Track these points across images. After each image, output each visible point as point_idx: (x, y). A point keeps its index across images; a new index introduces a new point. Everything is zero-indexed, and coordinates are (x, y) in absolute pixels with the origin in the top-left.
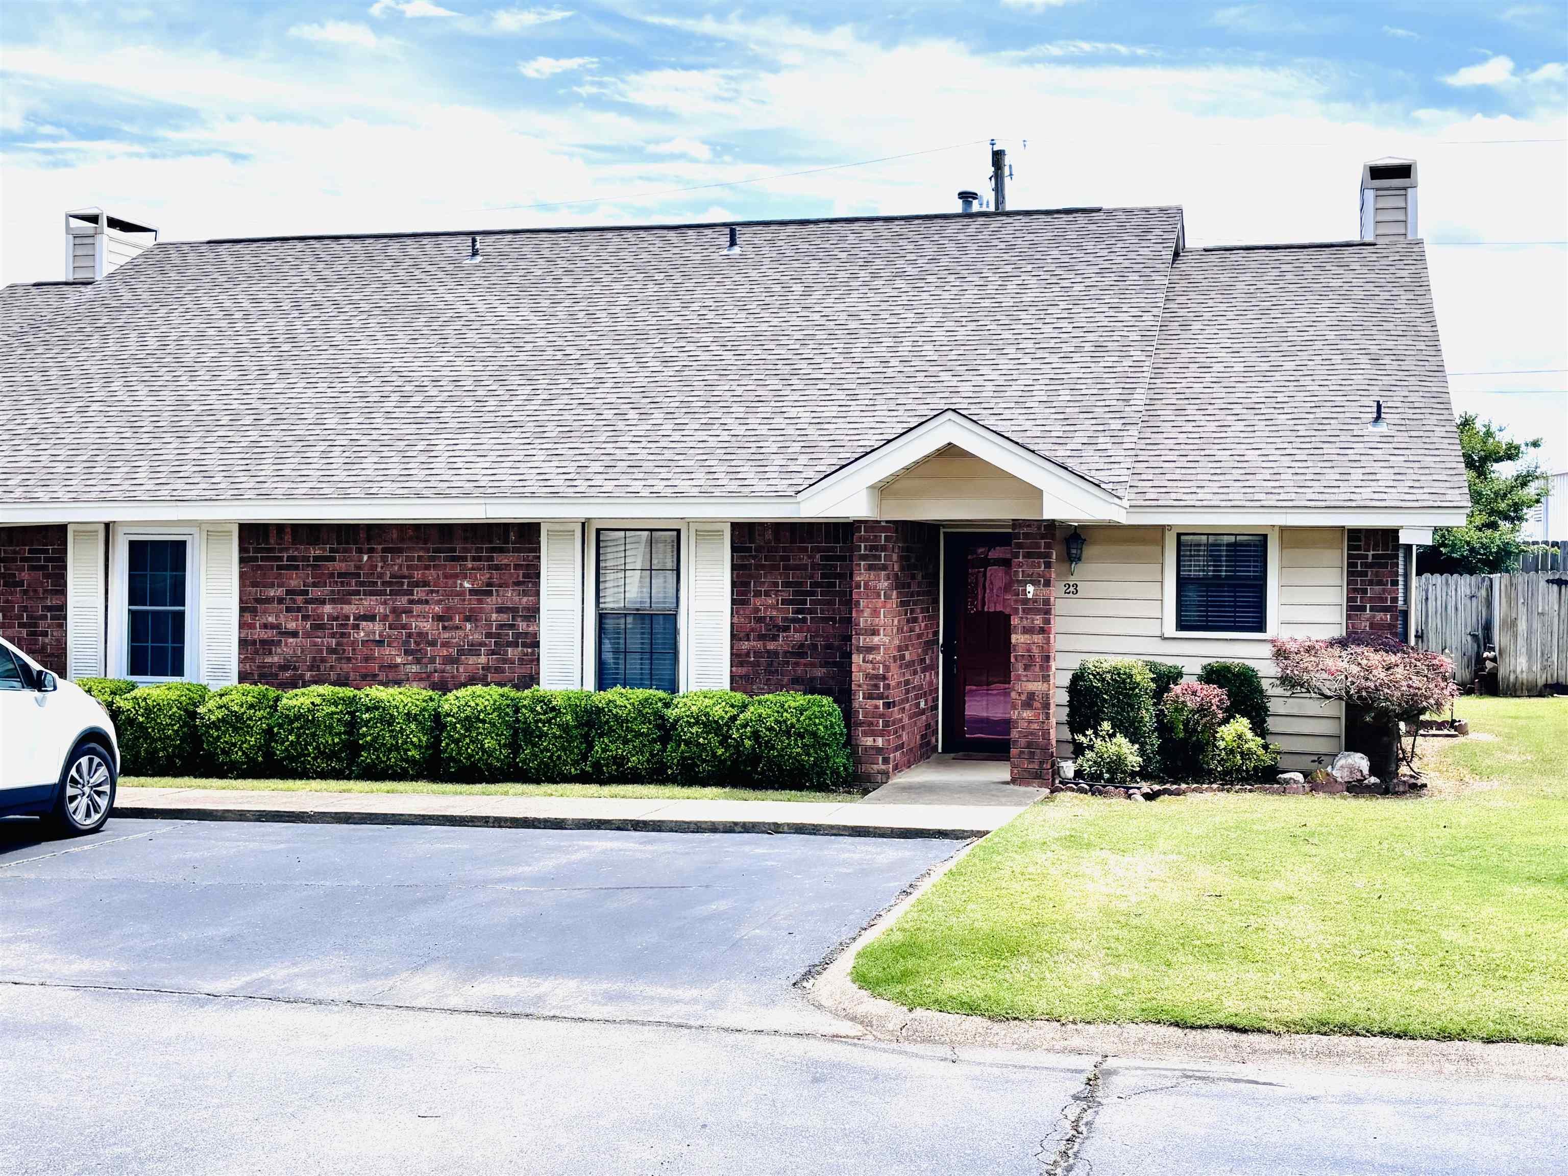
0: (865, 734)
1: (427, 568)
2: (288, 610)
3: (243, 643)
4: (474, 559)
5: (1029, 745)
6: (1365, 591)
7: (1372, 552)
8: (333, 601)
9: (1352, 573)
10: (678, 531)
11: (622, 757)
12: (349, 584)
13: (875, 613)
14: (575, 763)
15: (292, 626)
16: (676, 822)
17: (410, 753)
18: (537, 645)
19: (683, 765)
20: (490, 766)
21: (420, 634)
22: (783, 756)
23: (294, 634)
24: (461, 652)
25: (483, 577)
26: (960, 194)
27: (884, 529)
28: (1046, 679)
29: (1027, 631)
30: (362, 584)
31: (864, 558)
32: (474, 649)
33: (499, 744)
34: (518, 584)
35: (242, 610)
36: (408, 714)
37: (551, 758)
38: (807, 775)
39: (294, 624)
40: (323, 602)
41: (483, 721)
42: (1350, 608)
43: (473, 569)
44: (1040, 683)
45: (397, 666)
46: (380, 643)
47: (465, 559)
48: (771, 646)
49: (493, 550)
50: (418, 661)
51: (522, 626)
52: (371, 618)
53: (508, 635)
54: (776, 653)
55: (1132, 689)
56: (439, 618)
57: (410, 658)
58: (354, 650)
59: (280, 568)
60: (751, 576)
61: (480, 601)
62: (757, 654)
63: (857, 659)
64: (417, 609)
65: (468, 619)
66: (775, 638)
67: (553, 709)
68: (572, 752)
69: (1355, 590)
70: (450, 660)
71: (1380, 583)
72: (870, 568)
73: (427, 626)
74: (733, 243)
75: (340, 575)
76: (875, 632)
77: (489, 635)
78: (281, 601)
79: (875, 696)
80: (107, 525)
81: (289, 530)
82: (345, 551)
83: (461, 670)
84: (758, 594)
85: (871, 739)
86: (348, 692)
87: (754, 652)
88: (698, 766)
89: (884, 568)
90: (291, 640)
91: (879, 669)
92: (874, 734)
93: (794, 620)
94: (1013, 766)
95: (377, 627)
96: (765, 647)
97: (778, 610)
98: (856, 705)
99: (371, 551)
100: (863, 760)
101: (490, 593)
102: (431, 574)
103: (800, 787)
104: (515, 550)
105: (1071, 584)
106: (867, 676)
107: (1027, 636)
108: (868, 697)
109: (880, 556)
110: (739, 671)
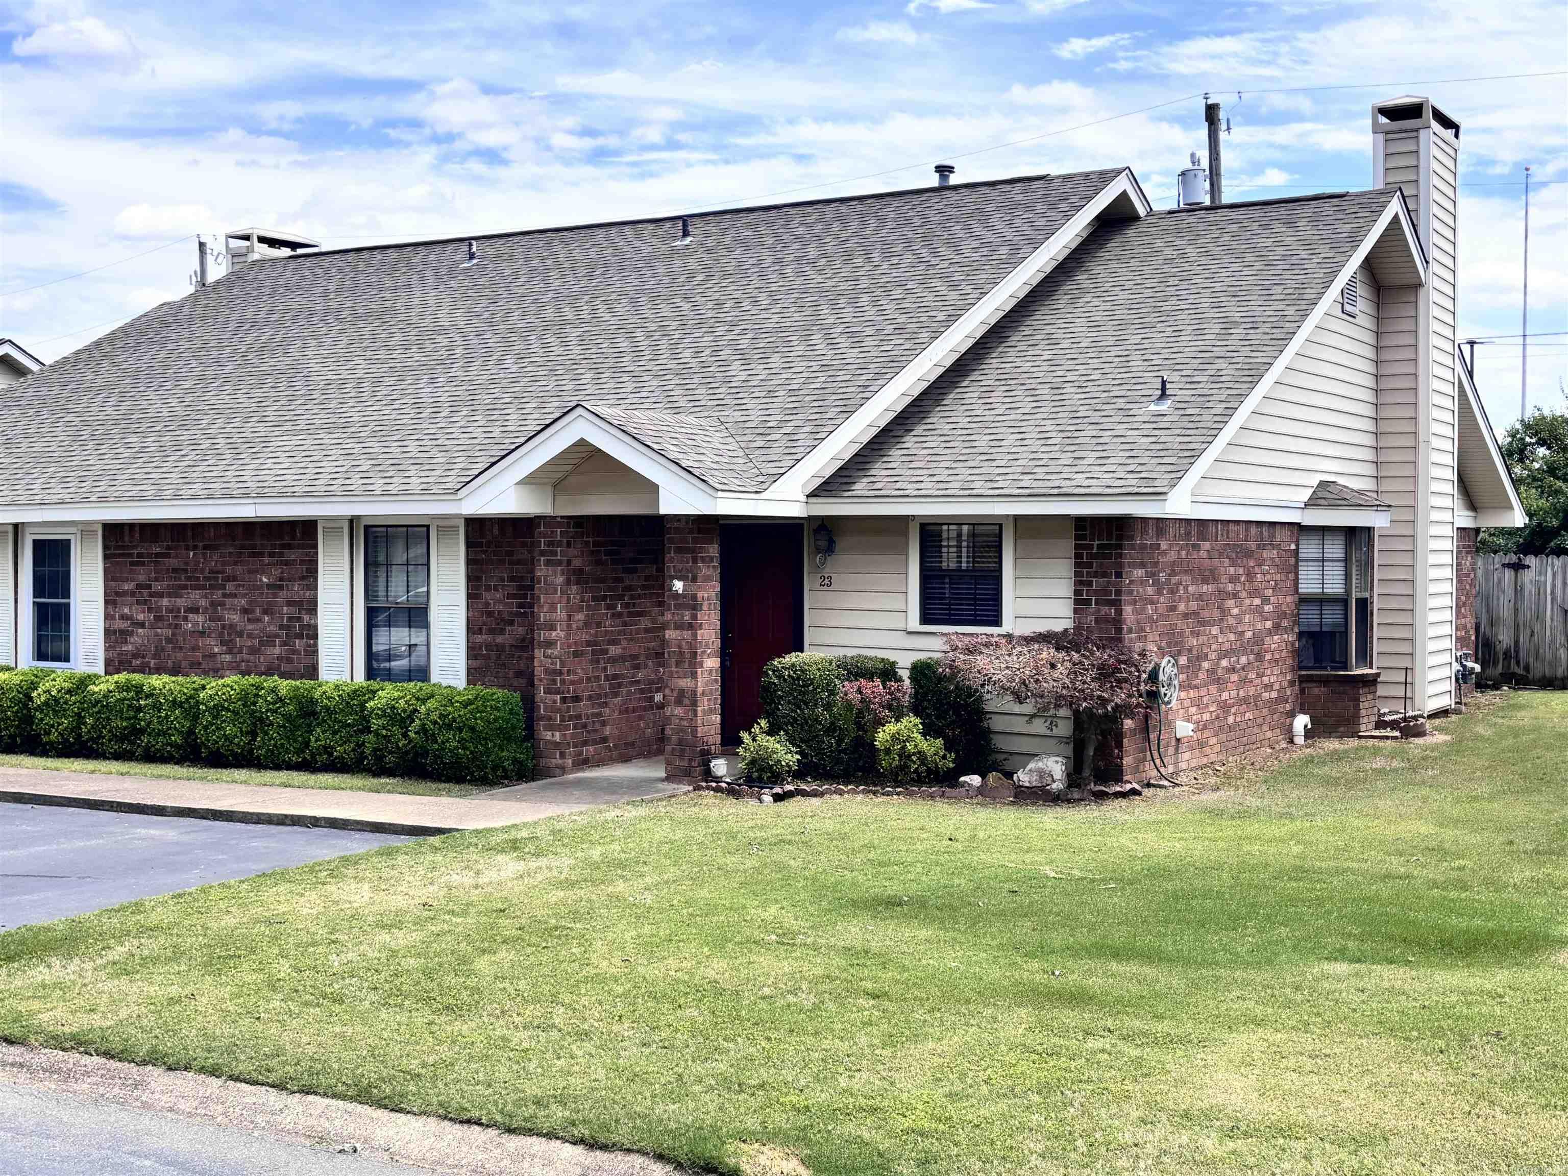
0: (546, 729)
1: (235, 563)
2: (138, 602)
3: (108, 632)
4: (271, 555)
5: (680, 742)
6: (1090, 584)
8: (169, 595)
9: (1077, 565)
10: (428, 527)
12: (180, 579)
13: (553, 609)
15: (141, 617)
16: (243, 813)
17: (173, 738)
18: (315, 637)
21: (231, 626)
22: (443, 749)
23: (142, 625)
24: (261, 643)
25: (276, 572)
26: (936, 167)
27: (560, 525)
28: (694, 676)
29: (679, 627)
30: (188, 579)
31: (543, 553)
32: (269, 640)
33: (241, 731)
34: (303, 578)
35: (107, 602)
37: (275, 745)
38: (467, 768)
39: (142, 616)
40: (161, 595)
41: (228, 710)
42: (1077, 602)
43: (269, 564)
44: (689, 680)
45: (215, 655)
46: (202, 634)
47: (261, 555)
48: (500, 639)
49: (283, 546)
50: (230, 651)
51: (306, 618)
52: (195, 610)
53: (295, 627)
54: (503, 646)
55: (803, 686)
56: (245, 611)
57: (224, 648)
58: (184, 640)
59: (132, 564)
60: (482, 571)
61: (275, 596)
62: (488, 646)
63: (538, 653)
64: (228, 601)
65: (265, 612)
66: (502, 631)
67: (280, 700)
69: (1081, 583)
70: (253, 651)
71: (1104, 575)
72: (548, 563)
73: (236, 618)
74: (686, 234)
75: (175, 570)
76: (552, 628)
77: (281, 627)
78: (133, 594)
79: (554, 690)
80: (16, 526)
81: (137, 529)
82: (176, 548)
83: (262, 660)
84: (488, 589)
85: (550, 733)
87: (486, 646)
89: (559, 563)
90: (140, 630)
91: (556, 664)
92: (552, 728)
93: (518, 614)
94: (668, 763)
95: (200, 619)
96: (494, 640)
97: (506, 605)
98: (537, 699)
99: (195, 548)
100: (545, 753)
101: (281, 588)
102: (239, 570)
103: (459, 780)
104: (300, 547)
105: (826, 575)
106: (546, 671)
107: (678, 632)
108: (548, 691)
109: (556, 552)
110: (475, 664)
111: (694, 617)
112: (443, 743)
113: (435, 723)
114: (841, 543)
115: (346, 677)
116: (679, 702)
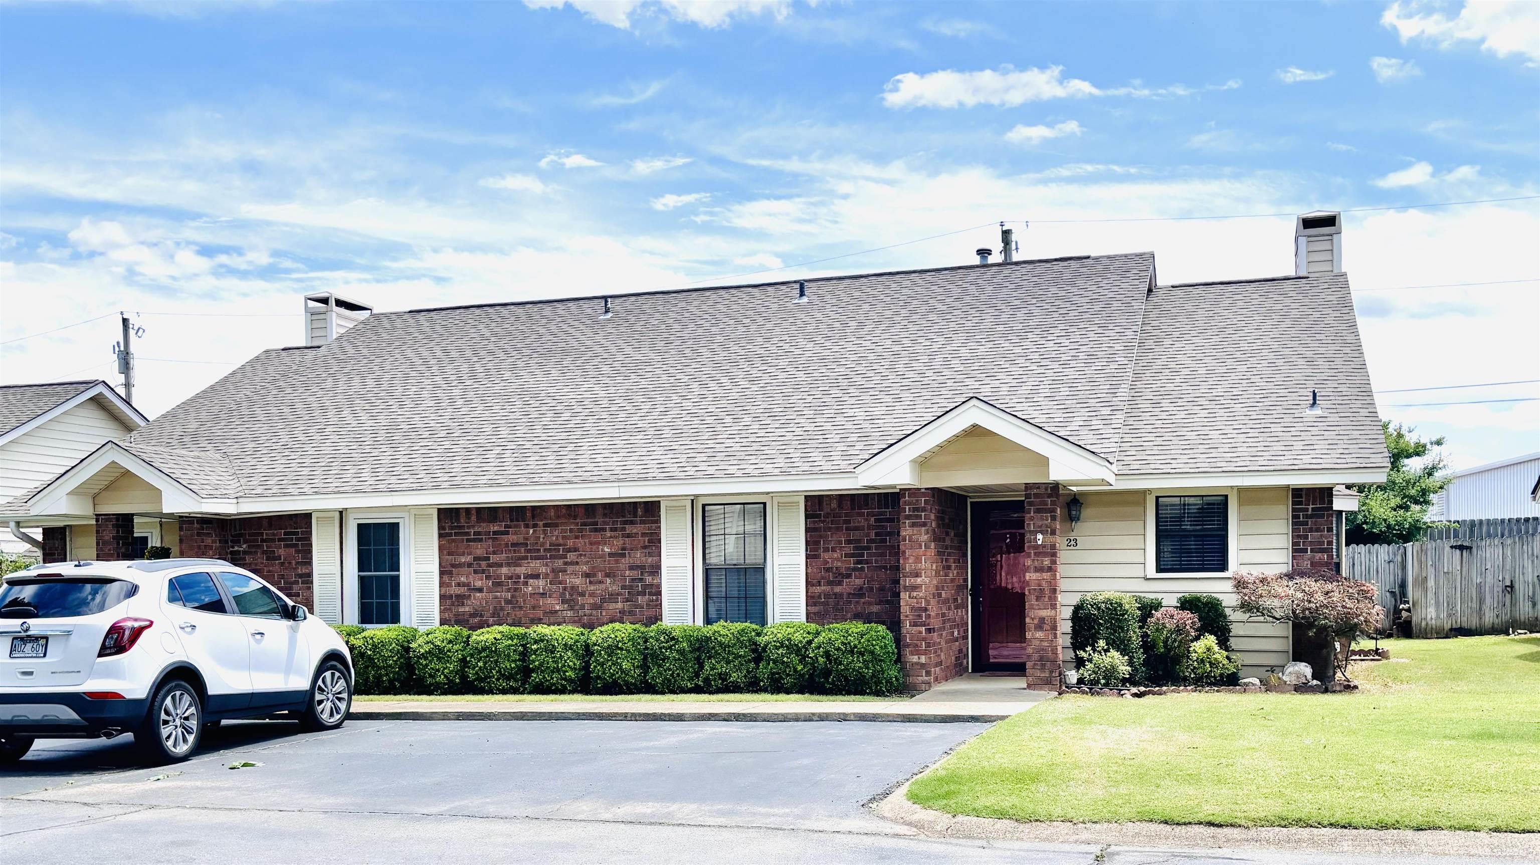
0: (912, 654)
1: (577, 537)
2: (475, 572)
3: (442, 598)
4: (612, 530)
5: (1041, 659)
6: (1306, 537)
8: (509, 565)
9: (1294, 524)
10: (764, 504)
11: (726, 674)
12: (519, 551)
13: (918, 560)
14: (691, 679)
15: (479, 584)
17: (567, 674)
18: (660, 593)
19: (772, 679)
20: (627, 683)
21: (572, 588)
22: (848, 670)
23: (480, 590)
24: (603, 600)
25: (618, 543)
26: (978, 251)
27: (924, 495)
28: (1053, 606)
29: (1037, 570)
30: (529, 551)
31: (908, 517)
32: (613, 597)
33: (634, 666)
34: (645, 547)
35: (442, 573)
36: (565, 645)
37: (672, 675)
38: (867, 683)
39: (480, 582)
40: (500, 565)
42: (1294, 551)
43: (611, 537)
44: (1049, 610)
45: (556, 612)
46: (543, 595)
47: (604, 530)
48: (838, 589)
49: (625, 523)
50: (571, 608)
51: (649, 579)
52: (536, 576)
53: (638, 586)
54: (841, 595)
55: (1121, 615)
56: (587, 575)
57: (566, 606)
58: (524, 601)
59: (468, 540)
60: (821, 537)
61: (617, 562)
62: (827, 596)
63: (904, 596)
64: (570, 569)
65: (608, 575)
66: (840, 583)
67: (673, 639)
68: (688, 671)
69: (1299, 536)
70: (595, 607)
71: (1318, 530)
72: (913, 525)
73: (577, 581)
74: (802, 294)
75: (513, 545)
76: (917, 575)
77: (624, 587)
78: (470, 565)
79: (919, 623)
80: (341, 513)
81: (474, 512)
82: (516, 526)
83: (604, 614)
84: (826, 550)
85: (916, 657)
86: (521, 630)
87: (824, 595)
88: (784, 679)
89: (924, 524)
90: (478, 594)
91: (921, 603)
92: (918, 653)
93: (855, 569)
94: (1031, 676)
95: (541, 583)
96: (832, 589)
97: (843, 562)
98: (904, 631)
99: (535, 526)
100: (911, 673)
101: (624, 555)
102: (580, 543)
103: (862, 693)
104: (642, 522)
105: (1072, 539)
106: (913, 609)
107: (1037, 574)
108: (914, 624)
110: (813, 609)
111: (1053, 562)
113: (838, 649)
114: (1086, 512)
115: (690, 623)
116: (1039, 627)
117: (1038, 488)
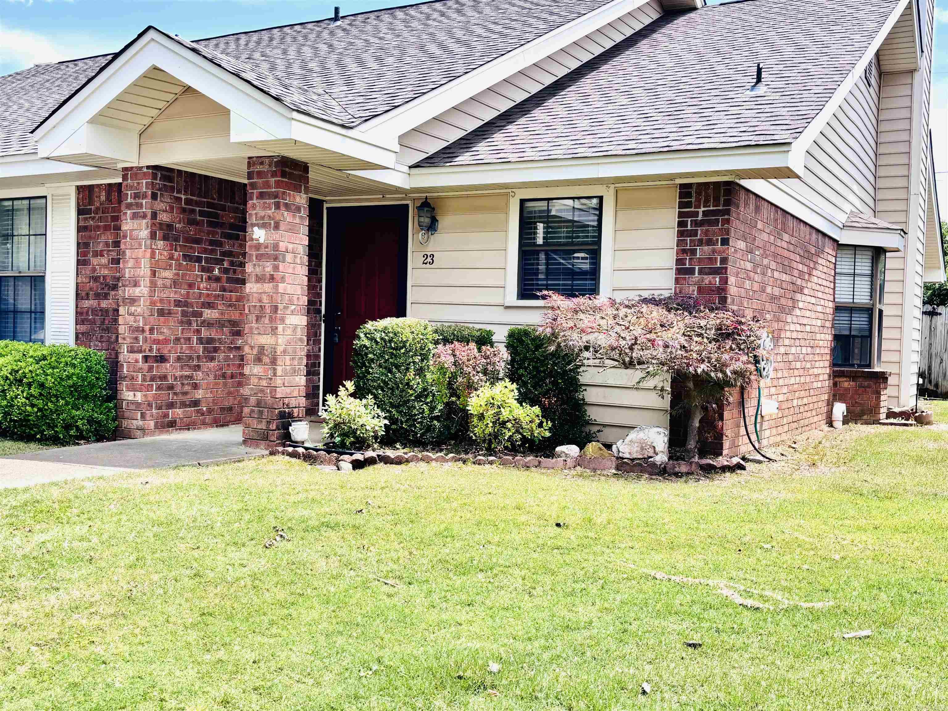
0: (128, 390)
5: (259, 404)
6: (694, 252)
7: (703, 209)
9: (681, 234)
10: (45, 197)
13: (137, 263)
28: (274, 330)
29: (260, 279)
31: (129, 206)
42: (679, 271)
44: (269, 336)
48: (104, 304)
54: (107, 311)
55: (395, 349)
60: (90, 237)
62: (94, 311)
63: (123, 311)
66: (106, 296)
69: (684, 251)
71: (710, 242)
72: (133, 216)
76: (136, 284)
79: (136, 349)
84: (95, 254)
85: (131, 393)
87: (92, 311)
89: (144, 217)
91: (139, 321)
92: (133, 388)
94: (247, 426)
96: (99, 304)
97: (109, 269)
98: (121, 358)
100: (127, 414)
103: (28, 438)
105: (429, 255)
106: (130, 328)
107: (259, 285)
108: (131, 351)
109: (142, 204)
110: (83, 328)
111: (276, 268)
112: (12, 398)
114: (442, 220)
116: (258, 360)
117: (262, 163)
